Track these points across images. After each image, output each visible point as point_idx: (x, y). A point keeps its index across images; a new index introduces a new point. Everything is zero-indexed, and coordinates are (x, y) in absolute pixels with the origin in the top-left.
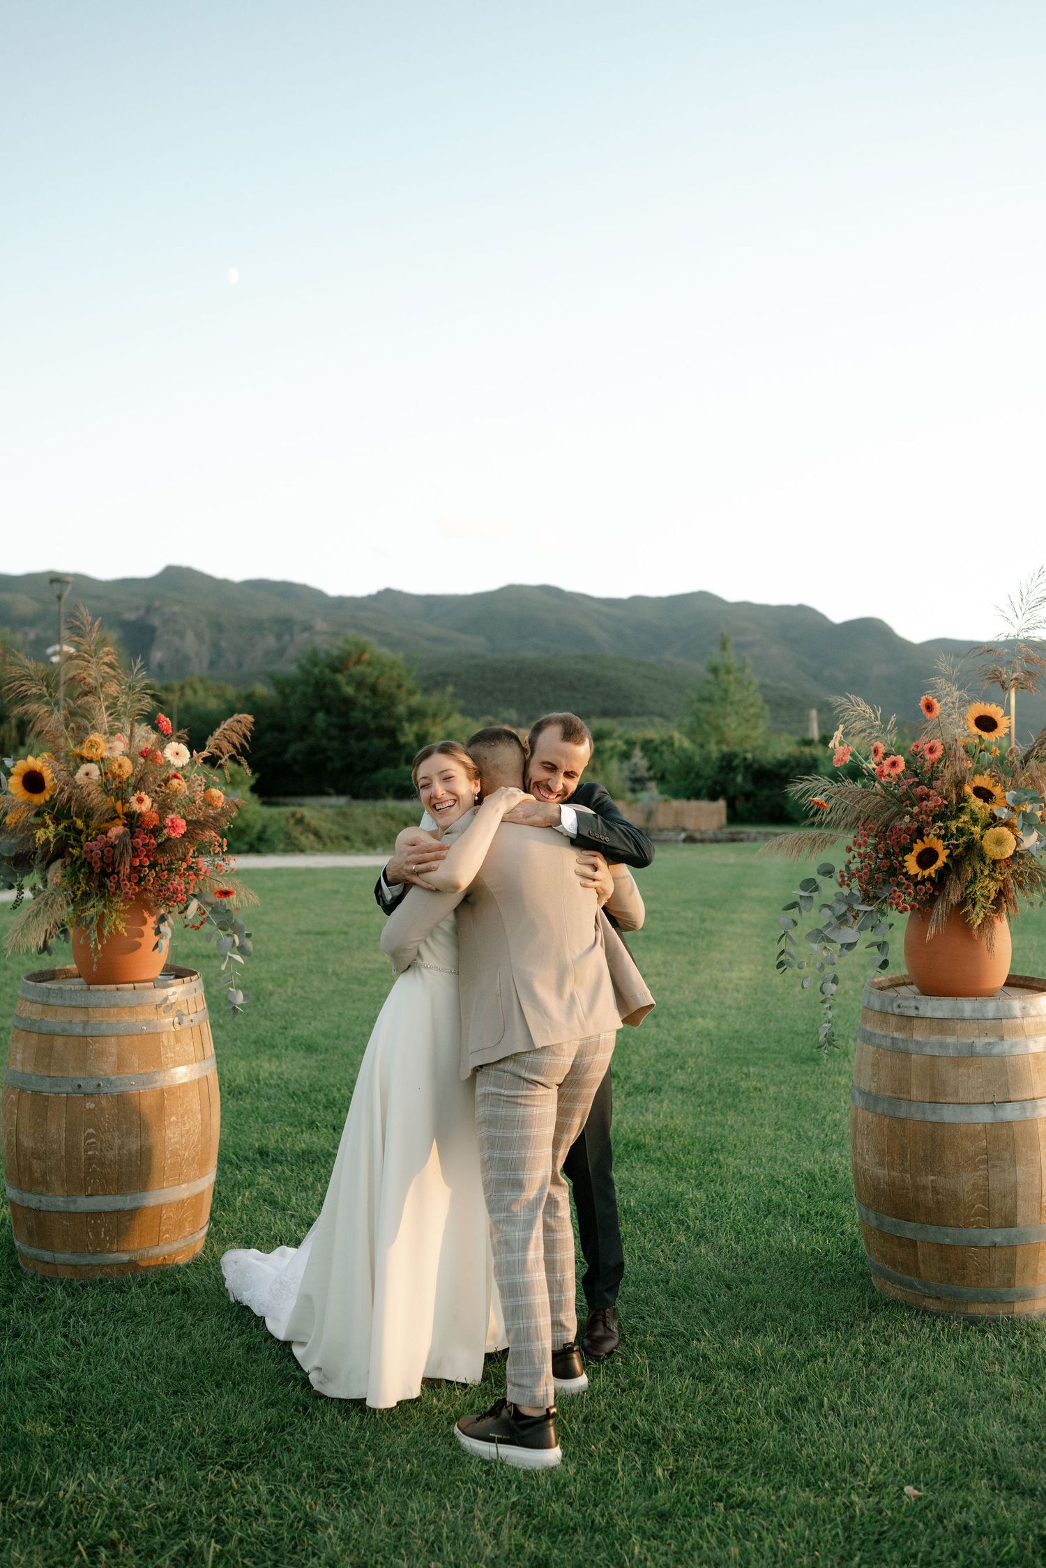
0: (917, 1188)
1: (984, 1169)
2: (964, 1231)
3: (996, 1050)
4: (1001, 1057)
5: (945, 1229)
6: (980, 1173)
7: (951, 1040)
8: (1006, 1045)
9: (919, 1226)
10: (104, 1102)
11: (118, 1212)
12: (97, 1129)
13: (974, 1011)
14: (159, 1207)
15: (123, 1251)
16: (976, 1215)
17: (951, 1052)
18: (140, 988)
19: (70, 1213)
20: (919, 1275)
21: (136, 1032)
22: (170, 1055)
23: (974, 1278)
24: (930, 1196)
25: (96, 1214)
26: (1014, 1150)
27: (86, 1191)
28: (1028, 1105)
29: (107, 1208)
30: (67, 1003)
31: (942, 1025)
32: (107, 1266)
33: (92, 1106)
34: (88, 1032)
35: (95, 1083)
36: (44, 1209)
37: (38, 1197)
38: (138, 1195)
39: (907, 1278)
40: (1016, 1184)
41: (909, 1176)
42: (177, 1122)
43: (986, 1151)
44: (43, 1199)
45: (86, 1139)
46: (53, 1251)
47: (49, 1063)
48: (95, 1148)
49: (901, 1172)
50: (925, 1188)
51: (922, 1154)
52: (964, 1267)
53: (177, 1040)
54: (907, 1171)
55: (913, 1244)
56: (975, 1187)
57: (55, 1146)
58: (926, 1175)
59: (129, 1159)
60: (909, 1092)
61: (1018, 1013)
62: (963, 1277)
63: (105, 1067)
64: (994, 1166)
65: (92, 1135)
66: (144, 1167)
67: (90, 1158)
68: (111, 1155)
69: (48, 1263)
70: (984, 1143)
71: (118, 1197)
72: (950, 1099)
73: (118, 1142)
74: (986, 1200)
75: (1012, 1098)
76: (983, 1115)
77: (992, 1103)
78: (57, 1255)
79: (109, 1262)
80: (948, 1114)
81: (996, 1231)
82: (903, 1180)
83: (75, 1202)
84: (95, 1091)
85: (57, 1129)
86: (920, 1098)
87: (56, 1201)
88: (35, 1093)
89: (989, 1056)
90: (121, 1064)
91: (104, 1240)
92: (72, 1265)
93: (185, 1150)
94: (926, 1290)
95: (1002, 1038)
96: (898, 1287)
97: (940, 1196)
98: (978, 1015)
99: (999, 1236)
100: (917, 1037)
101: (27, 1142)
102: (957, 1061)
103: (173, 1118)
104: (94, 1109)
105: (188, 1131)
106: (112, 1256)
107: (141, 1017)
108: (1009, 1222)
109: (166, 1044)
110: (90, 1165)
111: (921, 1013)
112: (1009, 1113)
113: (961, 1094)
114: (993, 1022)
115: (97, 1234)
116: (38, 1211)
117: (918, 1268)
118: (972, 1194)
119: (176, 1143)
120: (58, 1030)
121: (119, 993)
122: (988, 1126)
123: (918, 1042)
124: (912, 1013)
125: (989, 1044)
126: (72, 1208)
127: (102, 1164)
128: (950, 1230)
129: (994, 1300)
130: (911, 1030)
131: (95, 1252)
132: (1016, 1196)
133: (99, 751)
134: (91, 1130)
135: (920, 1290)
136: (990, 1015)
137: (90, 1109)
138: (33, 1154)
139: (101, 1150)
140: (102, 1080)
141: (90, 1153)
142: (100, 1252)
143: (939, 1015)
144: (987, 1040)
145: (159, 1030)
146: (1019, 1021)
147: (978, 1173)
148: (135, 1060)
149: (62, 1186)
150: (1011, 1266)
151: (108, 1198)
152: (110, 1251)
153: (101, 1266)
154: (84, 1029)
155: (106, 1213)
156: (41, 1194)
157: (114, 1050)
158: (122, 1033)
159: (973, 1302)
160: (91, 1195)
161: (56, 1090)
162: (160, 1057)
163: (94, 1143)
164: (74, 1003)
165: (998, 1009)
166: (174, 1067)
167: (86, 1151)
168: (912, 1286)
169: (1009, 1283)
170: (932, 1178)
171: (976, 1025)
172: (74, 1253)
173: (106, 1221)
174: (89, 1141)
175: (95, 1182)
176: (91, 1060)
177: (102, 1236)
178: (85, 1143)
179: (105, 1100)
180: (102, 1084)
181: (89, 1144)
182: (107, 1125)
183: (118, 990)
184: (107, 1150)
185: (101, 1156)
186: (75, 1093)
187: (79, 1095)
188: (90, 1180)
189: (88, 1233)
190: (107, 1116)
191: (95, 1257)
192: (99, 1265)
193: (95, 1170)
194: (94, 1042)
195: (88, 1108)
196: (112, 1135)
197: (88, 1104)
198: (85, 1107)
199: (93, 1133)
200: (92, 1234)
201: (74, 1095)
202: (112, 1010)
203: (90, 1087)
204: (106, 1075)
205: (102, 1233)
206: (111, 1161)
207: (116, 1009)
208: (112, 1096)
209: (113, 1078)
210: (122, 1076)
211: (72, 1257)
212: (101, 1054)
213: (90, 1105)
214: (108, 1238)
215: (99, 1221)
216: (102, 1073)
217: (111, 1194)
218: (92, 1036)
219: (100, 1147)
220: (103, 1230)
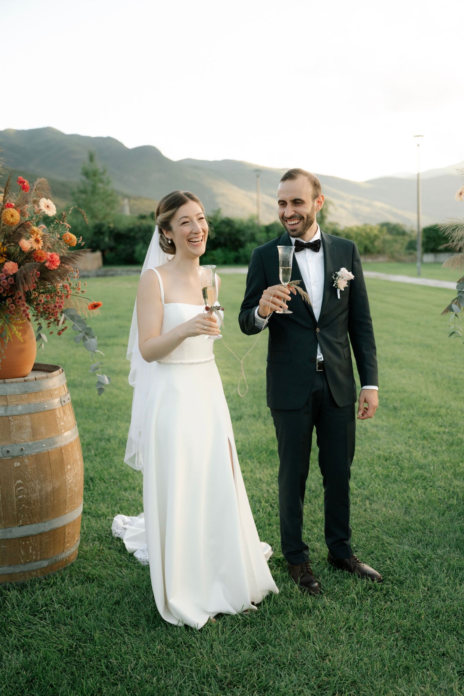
10: (26, 461)
11: (41, 534)
12: (24, 480)
14: (64, 527)
15: (44, 559)
18: (39, 379)
19: (7, 539)
21: (41, 410)
22: (62, 423)
25: (26, 538)
27: (18, 522)
29: (34, 533)
32: (34, 571)
33: (19, 464)
34: (9, 413)
35: (19, 448)
38: (53, 521)
42: (71, 469)
45: (16, 488)
48: (23, 494)
53: (65, 413)
59: (46, 498)
63: (24, 436)
65: (19, 485)
66: (55, 502)
67: (20, 500)
68: (35, 496)
71: (40, 524)
73: (38, 487)
79: (35, 568)
83: (11, 531)
84: (19, 454)
90: (35, 433)
91: (32, 554)
92: (10, 574)
93: (76, 487)
103: (69, 467)
104: (20, 467)
105: (76, 474)
106: (37, 563)
107: (42, 399)
109: (59, 416)
110: (20, 505)
115: (26, 550)
119: (71, 483)
121: (27, 383)
126: (9, 536)
127: (29, 503)
131: (26, 563)
134: (20, 481)
137: (17, 467)
139: (28, 494)
140: (24, 446)
141: (20, 497)
142: (29, 562)
145: (54, 408)
148: (43, 429)
151: (34, 526)
152: (36, 561)
153: (30, 572)
154: (6, 411)
155: (32, 536)
157: (29, 424)
158: (32, 412)
160: (22, 525)
162: (57, 424)
163: (22, 490)
166: (65, 432)
167: (17, 496)
172: (10, 566)
173: (33, 541)
174: (18, 489)
175: (24, 516)
176: (13, 433)
177: (31, 551)
178: (16, 490)
179: (27, 459)
180: (24, 448)
181: (18, 491)
182: (30, 476)
183: (25, 381)
184: (32, 494)
185: (28, 498)
186: (5, 457)
187: (8, 458)
188: (21, 515)
189: (20, 551)
190: (30, 470)
191: (26, 566)
192: (28, 571)
193: (24, 508)
194: (14, 420)
195: (15, 466)
196: (34, 483)
197: (15, 464)
198: (13, 465)
199: (21, 483)
200: (23, 552)
201: (5, 458)
202: (23, 396)
203: (15, 451)
204: (25, 442)
205: (30, 550)
206: (35, 500)
207: (26, 395)
208: (31, 456)
209: (30, 443)
210: (36, 442)
211: (9, 568)
212: (20, 427)
213: (17, 464)
214: (34, 552)
215: (28, 542)
216: (22, 441)
217: (35, 523)
218: (12, 416)
219: (26, 492)
220: (31, 547)
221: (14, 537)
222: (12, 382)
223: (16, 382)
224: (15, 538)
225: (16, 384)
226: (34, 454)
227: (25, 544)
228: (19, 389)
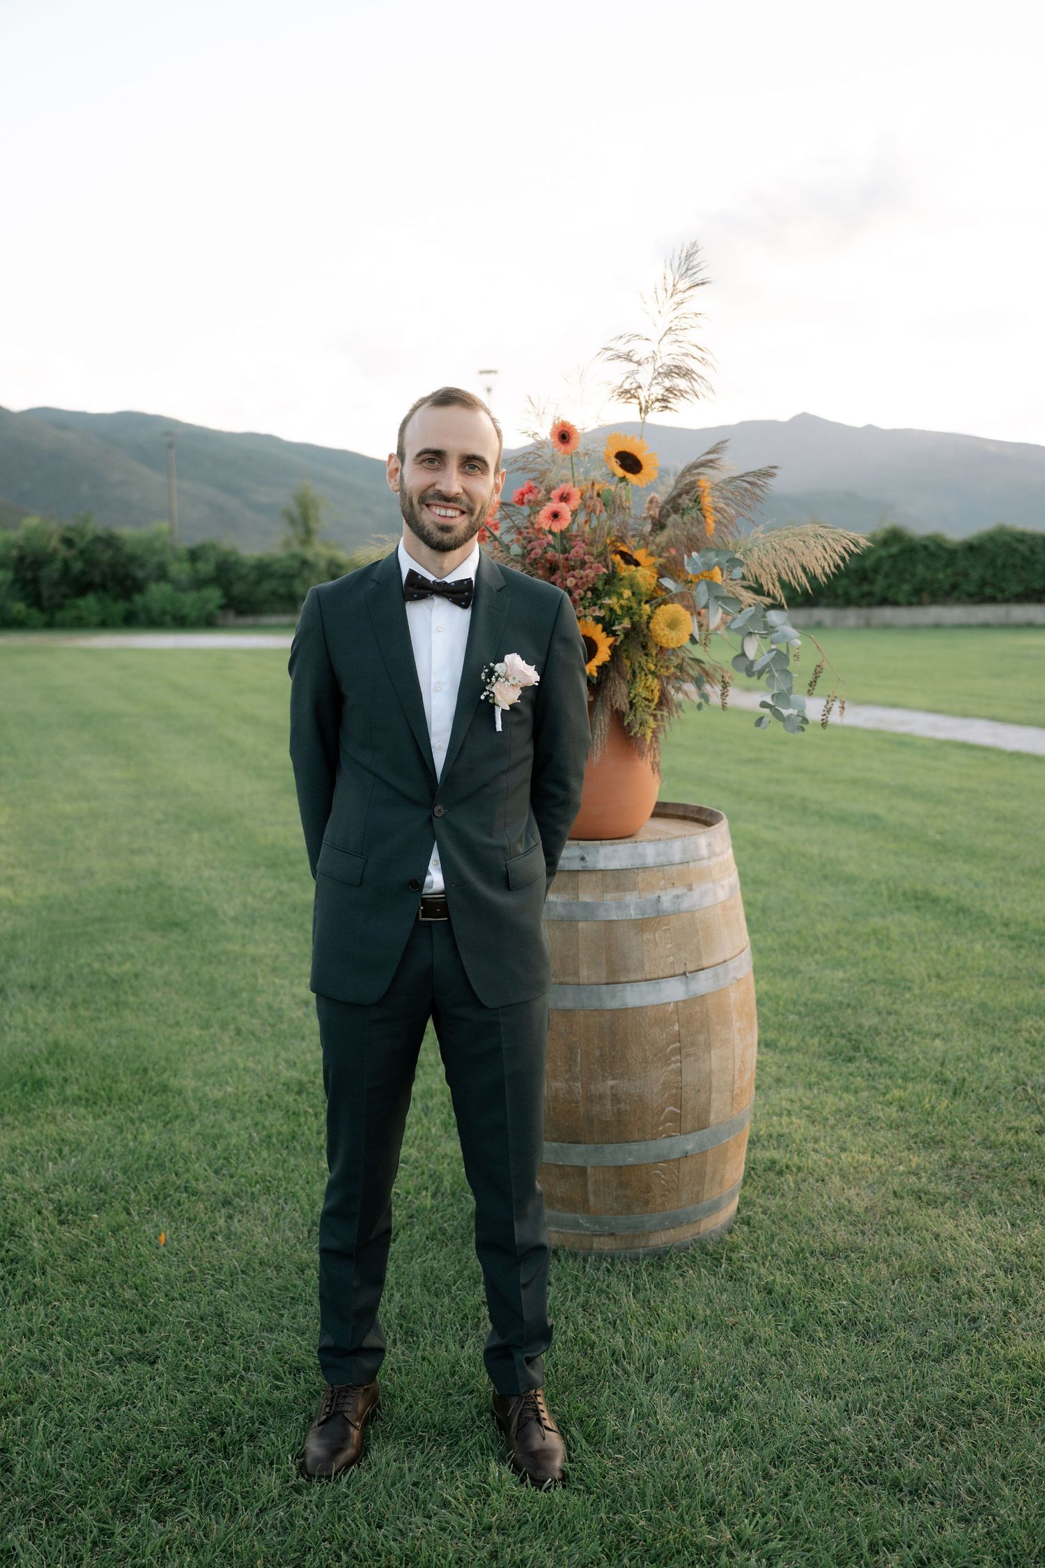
0: (590, 1099)
1: (675, 1062)
2: (652, 1144)
3: (685, 905)
4: (691, 912)
5: (627, 1146)
6: (673, 1066)
7: (631, 898)
8: (696, 894)
9: (592, 1147)
13: (658, 855)
16: (666, 1121)
17: (633, 913)
20: (587, 1210)
23: (659, 1201)
24: (609, 1107)
26: (708, 1031)
28: (720, 969)
31: (619, 879)
39: (569, 1216)
40: (710, 1074)
41: (579, 1084)
43: (678, 1037)
49: (567, 1081)
50: (601, 1097)
51: (597, 1053)
52: (648, 1189)
54: (576, 1079)
55: (582, 1171)
56: (666, 1086)
58: (604, 1079)
60: (576, 973)
61: (704, 851)
62: (647, 1203)
64: (688, 1055)
70: (676, 1028)
72: (633, 977)
74: (678, 1101)
75: (705, 963)
76: (673, 991)
77: (684, 974)
80: (634, 996)
81: (689, 1136)
82: (570, 1091)
86: (593, 980)
89: (677, 913)
94: (597, 1228)
95: (690, 888)
96: (556, 1229)
97: (622, 1106)
98: (663, 860)
99: (689, 1143)
100: (585, 897)
102: (641, 925)
108: (702, 1125)
111: (590, 864)
112: (703, 984)
113: (647, 967)
114: (680, 867)
117: (586, 1201)
118: (663, 1095)
122: (681, 1005)
123: (586, 904)
124: (576, 865)
125: (677, 897)
128: (634, 1147)
129: (677, 1222)
130: (576, 889)
132: (710, 1089)
135: (588, 1229)
136: (677, 857)
143: (614, 865)
144: (675, 892)
146: (705, 863)
147: (670, 1068)
150: (700, 1177)
159: (656, 1231)
165: (685, 850)
168: (577, 1225)
169: (697, 1198)
170: (611, 1083)
171: (660, 874)
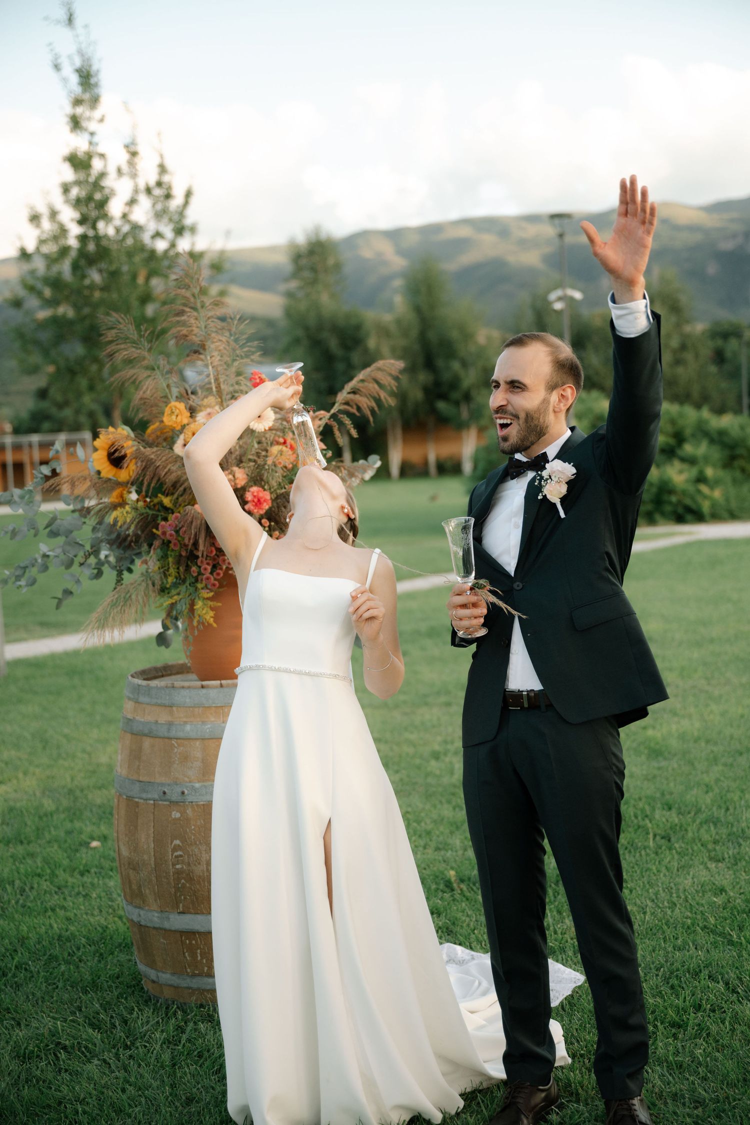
10: (189, 812)
12: (184, 840)
18: (228, 686)
19: (165, 930)
25: (191, 934)
27: (178, 907)
29: (201, 929)
30: (154, 701)
33: (178, 815)
34: (173, 733)
35: (179, 790)
36: (143, 923)
37: (137, 910)
44: (142, 913)
45: (173, 851)
46: (156, 970)
47: (139, 766)
48: (183, 863)
57: (146, 857)
63: (190, 773)
65: (175, 849)
67: (178, 873)
69: (153, 982)
73: (205, 856)
78: (160, 974)
83: (169, 919)
84: (179, 798)
85: (146, 839)
87: (152, 916)
88: (129, 799)
90: (205, 770)
91: (201, 962)
92: (175, 987)
101: (125, 852)
104: (179, 819)
110: (179, 880)
115: (193, 955)
116: (139, 925)
120: (146, 731)
121: (204, 691)
126: (166, 925)
127: (190, 879)
131: (194, 975)
133: (179, 417)
134: (177, 842)
137: (175, 819)
138: (129, 864)
139: (189, 864)
140: (187, 787)
141: (178, 866)
142: (199, 975)
149: (156, 900)
154: (169, 730)
155: (199, 933)
156: (139, 908)
157: (199, 754)
158: (207, 737)
160: (183, 913)
161: (144, 796)
163: (181, 856)
164: (159, 701)
167: (174, 865)
172: (173, 974)
173: (201, 942)
174: (176, 854)
175: (185, 898)
176: (175, 766)
177: (199, 958)
178: (172, 855)
179: (190, 809)
180: (186, 792)
181: (176, 857)
182: (193, 837)
183: (203, 687)
184: (195, 865)
185: (189, 870)
186: (161, 800)
187: (165, 803)
188: (180, 896)
189: (184, 954)
190: (193, 827)
191: (194, 981)
192: (198, 989)
193: (184, 886)
194: (179, 745)
195: (173, 817)
196: (199, 849)
197: (173, 813)
198: (171, 815)
199: (179, 845)
200: (189, 955)
201: (160, 802)
202: (196, 710)
203: (175, 796)
204: (190, 782)
205: (199, 955)
206: (200, 877)
207: (201, 709)
208: (197, 805)
209: (197, 785)
210: (205, 784)
211: (174, 978)
212: (185, 758)
213: (176, 815)
214: (204, 961)
215: (194, 942)
216: (186, 779)
217: (203, 913)
218: (177, 739)
219: (187, 861)
220: (199, 951)
221: (173, 929)
222: (183, 687)
223: (189, 687)
224: (175, 931)
225: (188, 691)
226: (202, 803)
227: (190, 943)
228: (190, 698)
